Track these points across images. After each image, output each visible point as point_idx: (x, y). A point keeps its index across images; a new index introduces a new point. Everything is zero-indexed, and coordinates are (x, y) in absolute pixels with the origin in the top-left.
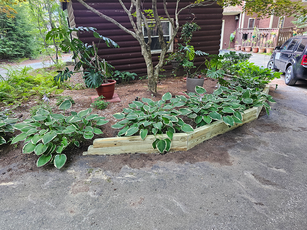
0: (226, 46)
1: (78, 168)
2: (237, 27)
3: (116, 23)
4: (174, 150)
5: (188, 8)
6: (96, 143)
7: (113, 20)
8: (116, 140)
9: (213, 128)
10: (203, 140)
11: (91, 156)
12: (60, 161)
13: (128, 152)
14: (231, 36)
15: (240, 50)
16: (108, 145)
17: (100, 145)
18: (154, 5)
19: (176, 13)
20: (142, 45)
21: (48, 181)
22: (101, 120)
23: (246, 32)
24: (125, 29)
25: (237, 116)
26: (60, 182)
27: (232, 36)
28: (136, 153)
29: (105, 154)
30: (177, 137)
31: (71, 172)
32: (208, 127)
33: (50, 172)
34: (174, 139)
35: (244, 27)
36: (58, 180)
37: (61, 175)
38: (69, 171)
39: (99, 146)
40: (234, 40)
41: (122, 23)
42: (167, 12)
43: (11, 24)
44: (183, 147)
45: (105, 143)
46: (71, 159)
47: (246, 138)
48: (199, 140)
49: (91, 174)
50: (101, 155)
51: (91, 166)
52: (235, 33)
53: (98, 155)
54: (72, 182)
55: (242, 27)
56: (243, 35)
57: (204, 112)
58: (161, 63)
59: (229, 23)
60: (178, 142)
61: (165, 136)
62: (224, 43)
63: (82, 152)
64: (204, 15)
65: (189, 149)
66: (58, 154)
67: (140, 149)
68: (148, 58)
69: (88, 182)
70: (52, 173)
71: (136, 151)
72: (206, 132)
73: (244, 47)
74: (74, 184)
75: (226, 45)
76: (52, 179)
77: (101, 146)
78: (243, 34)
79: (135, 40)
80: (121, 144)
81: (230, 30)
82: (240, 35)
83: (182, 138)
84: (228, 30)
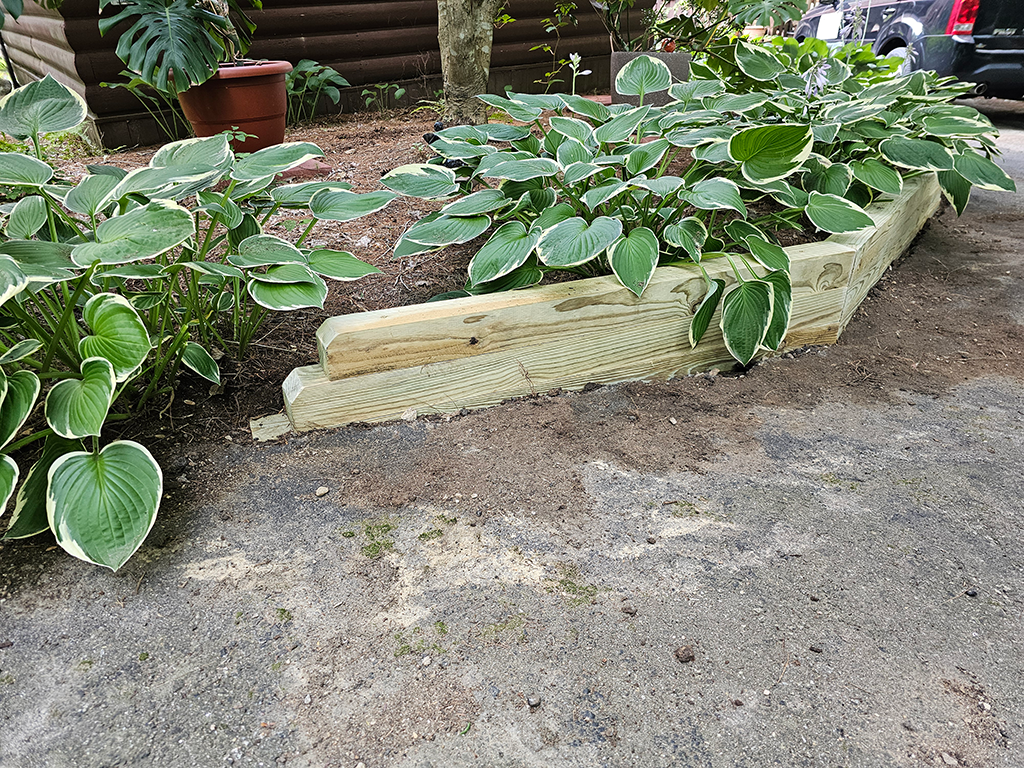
1: (264, 531)
6: (348, 340)
8: (475, 313)
11: (321, 436)
12: (104, 499)
13: (541, 384)
16: (432, 351)
21: (33, 702)
26: (162, 689)
28: (591, 387)
29: (408, 415)
31: (219, 574)
32: (890, 217)
33: (29, 606)
36: (133, 670)
37: (142, 615)
38: (196, 571)
39: (366, 365)
44: (824, 325)
45: (404, 335)
46: (183, 478)
49: (392, 558)
50: (385, 424)
51: (361, 503)
53: (365, 425)
54: (278, 661)
63: (246, 424)
65: (841, 331)
66: (75, 445)
67: (612, 358)
69: (417, 630)
70: (49, 613)
71: (587, 375)
74: (298, 675)
76: (74, 673)
77: (381, 359)
80: (507, 334)
83: (826, 267)
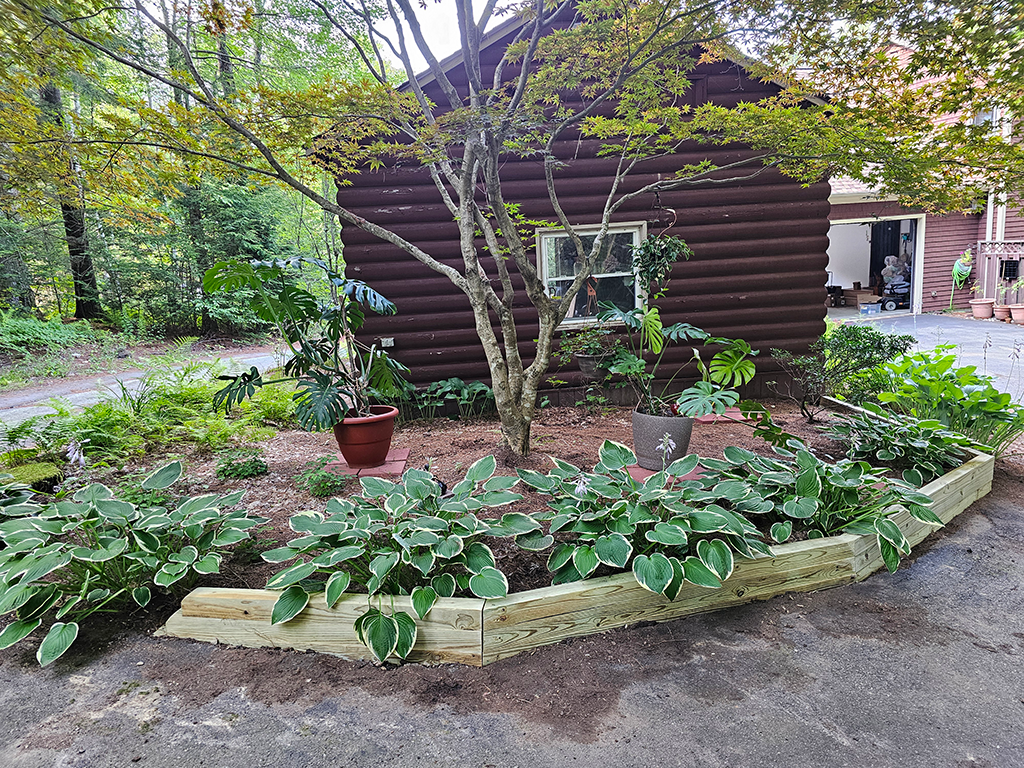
0: (939, 304)
1: (106, 672)
2: (979, 236)
3: (402, 243)
4: (437, 658)
5: (648, 191)
6: (190, 600)
7: (393, 237)
8: (248, 599)
9: (608, 595)
10: (563, 636)
11: (172, 640)
12: (56, 641)
13: (282, 644)
14: (956, 269)
15: (993, 316)
16: (225, 613)
17: (202, 608)
18: (493, 193)
19: (606, 209)
20: (474, 305)
22: (233, 529)
23: (1012, 253)
24: (427, 259)
25: (710, 557)
27: (961, 266)
28: (309, 651)
29: (214, 641)
30: (446, 613)
31: (76, 681)
32: (584, 590)
34: (434, 617)
35: (1009, 235)
38: (74, 679)
39: (196, 613)
40: (969, 281)
41: (420, 244)
42: (558, 209)
43: (252, 243)
44: (469, 652)
45: (214, 603)
47: (738, 648)
48: (541, 631)
49: (123, 696)
50: (201, 642)
51: (145, 672)
52: (968, 256)
53: (194, 641)
55: (1000, 237)
56: (1002, 265)
57: (582, 534)
58: (542, 360)
59: (943, 224)
60: (447, 629)
61: (406, 603)
62: (926, 290)
64: (756, 207)
65: (492, 659)
67: (323, 639)
68: (494, 345)
69: (90, 721)
70: (27, 676)
71: (308, 646)
72: (575, 605)
73: (1006, 307)
75: (939, 299)
77: (205, 612)
78: (1002, 262)
79: (458, 291)
80: (263, 613)
81: (948, 249)
82: (989, 263)
83: (462, 617)
84: (945, 249)
